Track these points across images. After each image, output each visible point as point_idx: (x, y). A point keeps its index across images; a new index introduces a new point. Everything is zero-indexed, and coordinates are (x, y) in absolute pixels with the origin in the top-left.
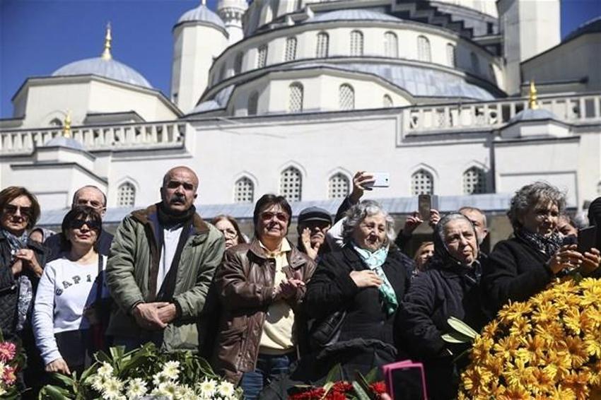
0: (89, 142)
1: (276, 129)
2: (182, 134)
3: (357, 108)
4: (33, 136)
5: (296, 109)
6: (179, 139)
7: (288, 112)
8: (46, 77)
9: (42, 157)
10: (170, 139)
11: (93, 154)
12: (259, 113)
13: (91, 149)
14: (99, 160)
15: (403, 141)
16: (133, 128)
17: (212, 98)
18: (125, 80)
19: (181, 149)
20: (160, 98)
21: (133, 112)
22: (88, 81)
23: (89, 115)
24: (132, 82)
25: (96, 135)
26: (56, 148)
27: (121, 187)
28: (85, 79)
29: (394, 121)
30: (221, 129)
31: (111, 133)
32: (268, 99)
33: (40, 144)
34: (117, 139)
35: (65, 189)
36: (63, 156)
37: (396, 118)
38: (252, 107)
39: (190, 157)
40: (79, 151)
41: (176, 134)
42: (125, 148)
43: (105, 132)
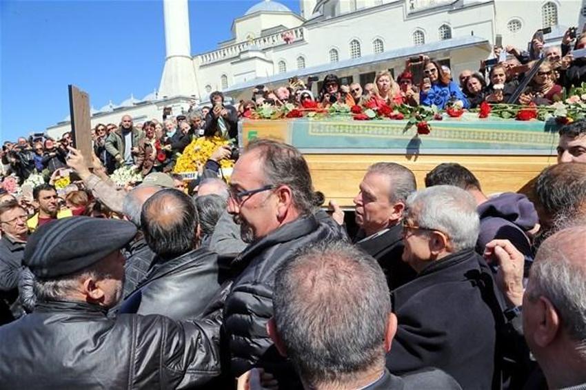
0: (262, 45)
1: (345, 22)
2: (302, 33)
3: (384, 3)
4: (239, 47)
5: (354, 10)
6: (301, 36)
7: (350, 12)
8: (242, 17)
9: (243, 56)
10: (297, 36)
11: (264, 50)
12: (336, 15)
13: (263, 48)
14: (267, 53)
15: (407, 17)
16: (280, 34)
17: (317, 10)
18: (276, 10)
19: (302, 40)
20: (294, 16)
21: (281, 26)
22: (259, 15)
23: (263, 31)
24: (280, 10)
25: (265, 41)
26: (247, 51)
27: (279, 63)
28: (257, 14)
29: (402, 8)
30: (318, 27)
31: (271, 39)
32: (339, 8)
33: (242, 50)
34: (274, 41)
35: (254, 69)
36: (251, 55)
37: (402, 6)
38: (333, 14)
39: (307, 44)
40: (257, 51)
41: (299, 33)
42: (278, 44)
43: (268, 39)
